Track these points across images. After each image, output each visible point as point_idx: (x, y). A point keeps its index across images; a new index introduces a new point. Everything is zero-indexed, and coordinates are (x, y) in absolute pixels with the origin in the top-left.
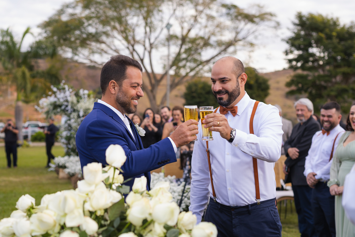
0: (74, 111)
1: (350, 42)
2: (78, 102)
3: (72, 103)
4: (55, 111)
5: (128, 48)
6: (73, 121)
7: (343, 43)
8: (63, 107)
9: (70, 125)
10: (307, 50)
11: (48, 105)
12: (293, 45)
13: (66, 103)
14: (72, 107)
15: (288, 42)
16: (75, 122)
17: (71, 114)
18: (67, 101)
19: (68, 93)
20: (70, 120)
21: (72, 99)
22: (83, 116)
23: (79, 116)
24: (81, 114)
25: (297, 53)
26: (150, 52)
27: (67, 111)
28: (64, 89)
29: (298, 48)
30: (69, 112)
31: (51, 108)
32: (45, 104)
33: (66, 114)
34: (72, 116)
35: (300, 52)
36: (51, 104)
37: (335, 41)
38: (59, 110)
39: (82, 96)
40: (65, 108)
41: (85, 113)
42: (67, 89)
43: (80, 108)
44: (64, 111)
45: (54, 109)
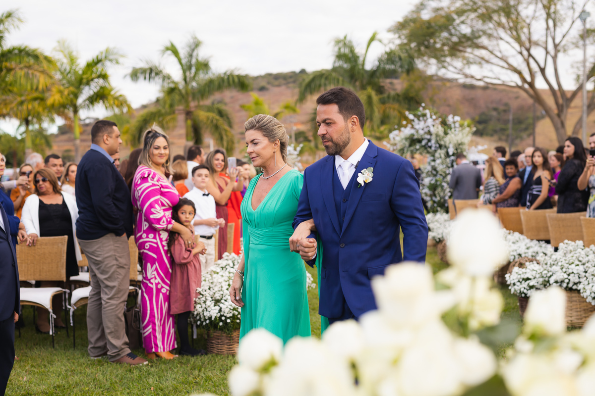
0: (440, 147)
2: (446, 133)
3: (437, 135)
4: (412, 148)
5: (521, 53)
6: (438, 161)
8: (424, 143)
9: (434, 168)
11: (402, 139)
13: (428, 137)
14: (437, 142)
16: (442, 163)
17: (435, 151)
18: (429, 133)
19: (430, 122)
20: (434, 160)
21: (437, 129)
22: (453, 155)
23: (447, 155)
24: (451, 151)
26: (555, 58)
27: (430, 147)
28: (424, 115)
30: (433, 149)
31: (407, 144)
32: (398, 139)
33: (428, 152)
34: (437, 155)
36: (406, 139)
38: (418, 147)
39: (453, 126)
40: (427, 144)
41: (456, 149)
42: (428, 115)
43: (450, 143)
44: (426, 149)
45: (410, 145)
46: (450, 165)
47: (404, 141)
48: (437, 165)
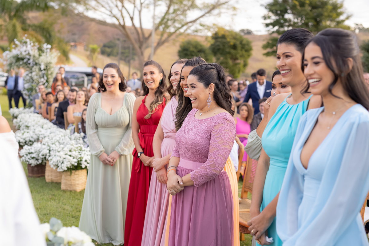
0: (36, 64)
1: (320, 10)
2: (40, 55)
3: (34, 56)
4: (17, 64)
6: (34, 73)
7: (315, 10)
8: (25, 61)
9: (32, 78)
10: (283, 16)
11: (11, 58)
12: (271, 10)
13: (28, 57)
14: (34, 61)
15: (266, 8)
16: (37, 75)
17: (33, 67)
18: (29, 54)
19: (29, 47)
20: (31, 73)
21: (34, 52)
22: (44, 70)
23: (40, 70)
24: (43, 67)
25: (274, 18)
26: (140, 12)
27: (30, 64)
28: (26, 43)
29: (276, 14)
30: (31, 65)
31: (14, 61)
32: (8, 56)
33: (28, 67)
34: (33, 69)
35: (277, 18)
36: (14, 57)
37: (308, 8)
38: (21, 63)
39: (45, 51)
40: (27, 61)
41: (47, 67)
42: (28, 43)
43: (42, 62)
44: (26, 64)
45: (16, 62)
46: (42, 76)
47: (12, 59)
48: (33, 76)
